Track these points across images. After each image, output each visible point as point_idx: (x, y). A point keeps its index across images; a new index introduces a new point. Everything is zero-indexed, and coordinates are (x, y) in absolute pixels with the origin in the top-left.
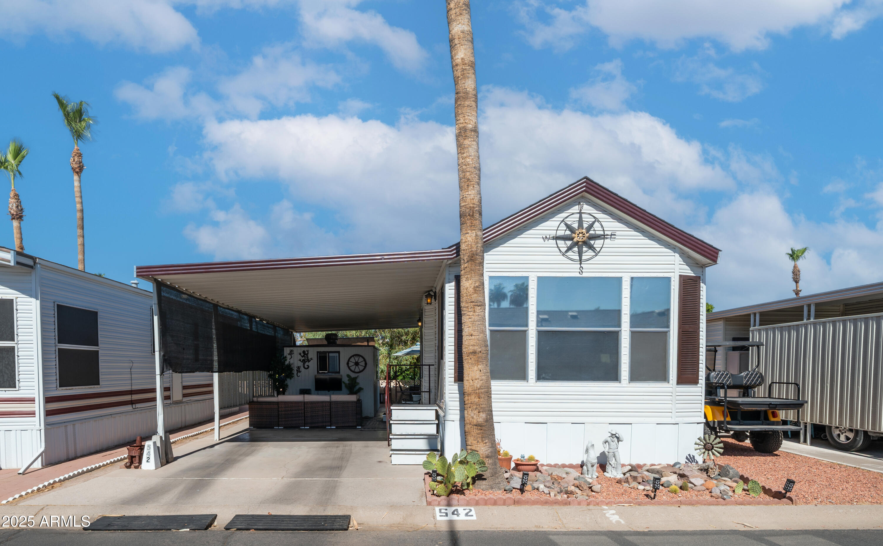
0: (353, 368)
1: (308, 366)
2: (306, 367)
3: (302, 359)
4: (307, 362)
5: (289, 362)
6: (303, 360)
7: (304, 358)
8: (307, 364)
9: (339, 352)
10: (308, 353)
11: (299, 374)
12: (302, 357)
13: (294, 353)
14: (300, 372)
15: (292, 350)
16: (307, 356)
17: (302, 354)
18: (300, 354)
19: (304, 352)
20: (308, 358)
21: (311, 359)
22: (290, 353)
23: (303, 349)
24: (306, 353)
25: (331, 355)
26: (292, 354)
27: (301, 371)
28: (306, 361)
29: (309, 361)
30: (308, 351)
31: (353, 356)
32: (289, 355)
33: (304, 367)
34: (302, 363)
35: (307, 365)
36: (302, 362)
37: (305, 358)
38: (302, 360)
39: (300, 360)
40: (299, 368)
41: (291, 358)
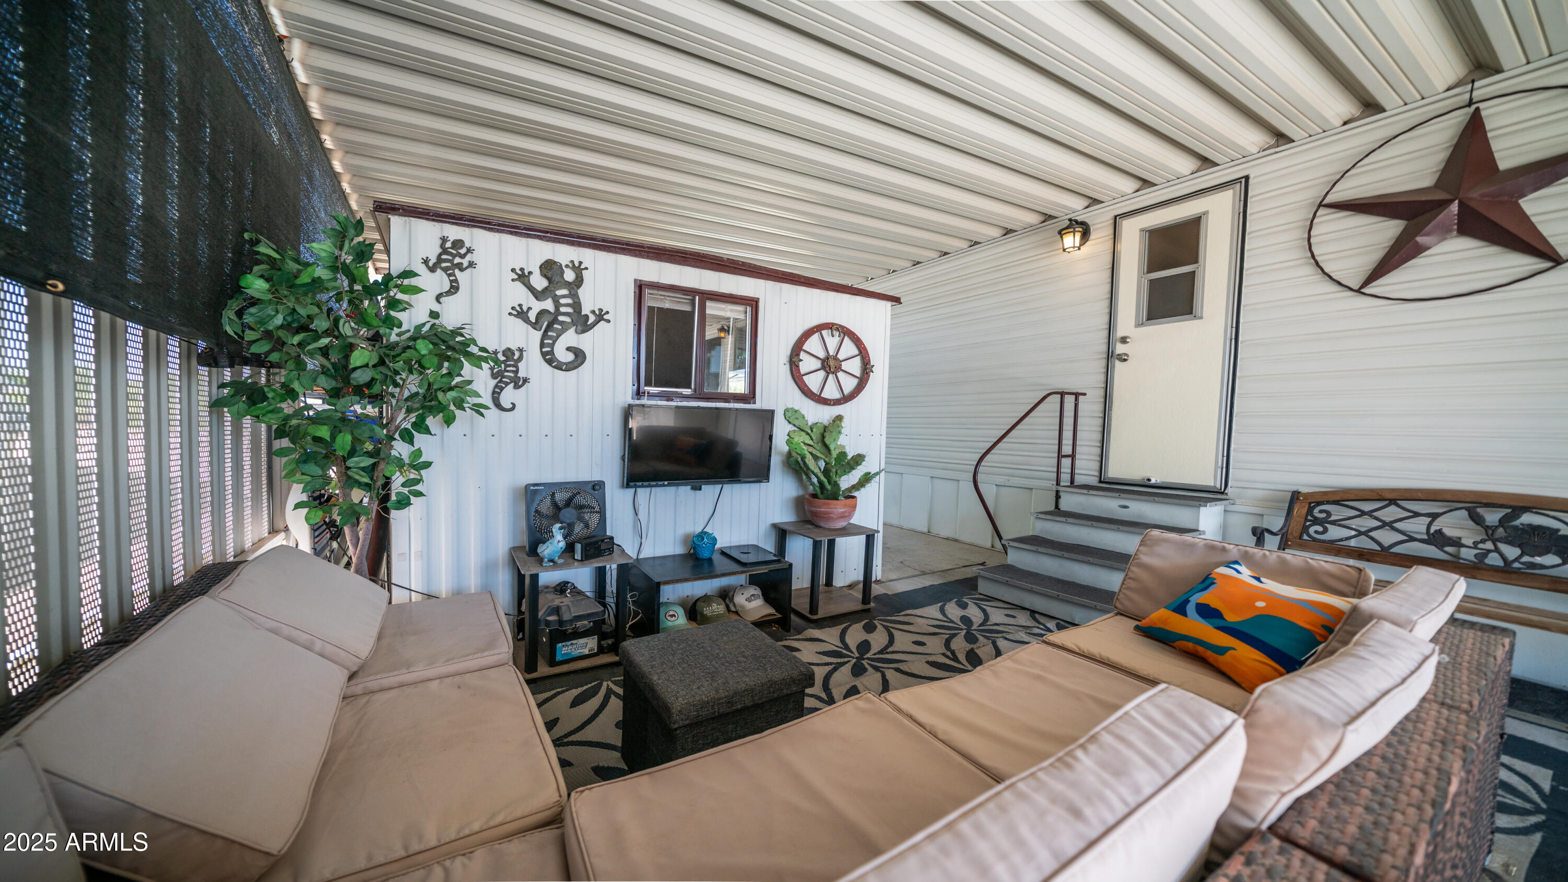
0: (813, 382)
1: (579, 356)
2: (564, 356)
3: (537, 306)
4: (572, 331)
5: (434, 315)
6: (542, 313)
7: (548, 305)
8: (570, 338)
9: (753, 304)
10: (579, 281)
11: (509, 395)
12: (538, 295)
13: (471, 265)
14: (519, 383)
15: (458, 244)
16: (574, 296)
17: (539, 282)
18: (523, 277)
19: (550, 268)
20: (577, 306)
21: (601, 316)
22: (439, 260)
23: (543, 251)
24: (569, 276)
25: (712, 308)
26: (460, 267)
27: (526, 380)
28: (565, 327)
29: (583, 324)
30: (578, 269)
31: (819, 328)
32: (432, 270)
33: (549, 358)
34: (538, 334)
35: (568, 349)
36: (535, 325)
37: (557, 305)
38: (532, 316)
39: (521, 314)
40: (512, 357)
41: (449, 293)
